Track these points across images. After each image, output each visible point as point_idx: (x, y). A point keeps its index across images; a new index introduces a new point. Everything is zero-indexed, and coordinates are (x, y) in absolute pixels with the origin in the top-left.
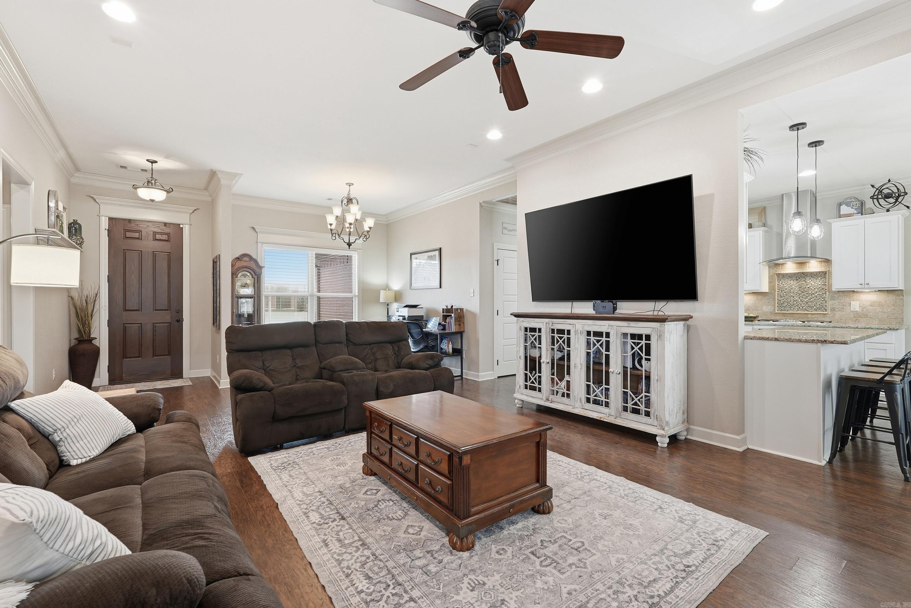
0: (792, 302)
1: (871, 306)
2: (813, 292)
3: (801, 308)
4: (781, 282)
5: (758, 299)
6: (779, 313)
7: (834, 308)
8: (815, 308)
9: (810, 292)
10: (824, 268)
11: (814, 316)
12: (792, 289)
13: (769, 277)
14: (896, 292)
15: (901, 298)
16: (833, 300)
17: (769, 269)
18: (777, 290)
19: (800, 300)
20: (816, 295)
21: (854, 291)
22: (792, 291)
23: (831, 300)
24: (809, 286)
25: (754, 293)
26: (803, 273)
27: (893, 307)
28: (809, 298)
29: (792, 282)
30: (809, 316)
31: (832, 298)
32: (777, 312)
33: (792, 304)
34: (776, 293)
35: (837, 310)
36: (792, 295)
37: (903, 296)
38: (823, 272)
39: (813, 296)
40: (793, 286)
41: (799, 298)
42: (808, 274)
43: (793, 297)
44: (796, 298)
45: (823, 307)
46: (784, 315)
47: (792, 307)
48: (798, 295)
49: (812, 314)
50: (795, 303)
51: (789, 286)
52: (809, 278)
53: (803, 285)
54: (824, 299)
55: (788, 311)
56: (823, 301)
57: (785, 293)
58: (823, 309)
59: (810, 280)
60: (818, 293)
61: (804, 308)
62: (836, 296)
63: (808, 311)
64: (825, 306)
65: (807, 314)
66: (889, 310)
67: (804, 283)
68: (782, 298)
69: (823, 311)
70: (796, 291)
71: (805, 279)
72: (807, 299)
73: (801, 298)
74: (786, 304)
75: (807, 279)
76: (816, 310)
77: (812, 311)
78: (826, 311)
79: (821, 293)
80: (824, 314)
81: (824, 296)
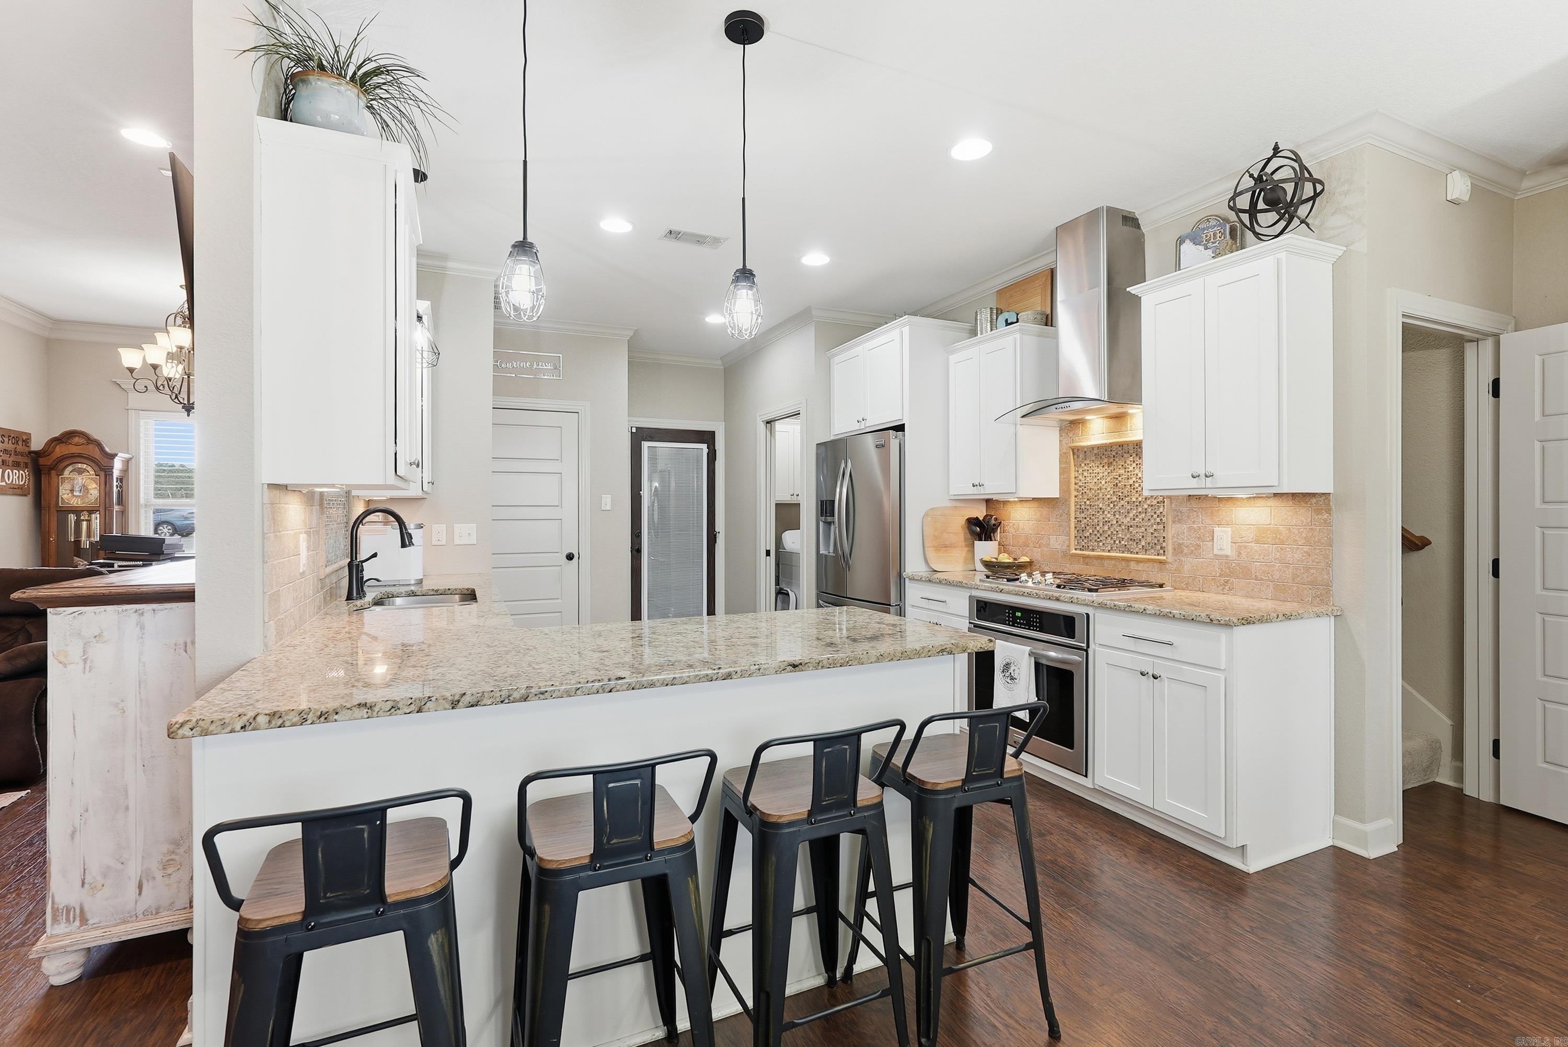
0: (1101, 525)
1: (1257, 542)
2: (1140, 499)
3: (1117, 542)
4: (1081, 471)
5: (1041, 517)
6: (1079, 555)
7: (1179, 545)
8: (1143, 543)
11: (1141, 567)
12: (1101, 488)
13: (1061, 456)
14: (1314, 501)
15: (1325, 520)
16: (1180, 521)
17: (1061, 436)
18: (1074, 493)
19: (1115, 522)
20: (1146, 506)
22: (1101, 495)
23: (1174, 522)
24: (1131, 482)
26: (1121, 445)
27: (1306, 548)
28: (1131, 515)
29: (1100, 470)
30: (1133, 565)
31: (1178, 520)
32: (1074, 551)
33: (1101, 531)
34: (1073, 500)
35: (1186, 550)
36: (1101, 506)
37: (1329, 511)
39: (1140, 509)
40: (1104, 482)
41: (1114, 515)
42: (1131, 447)
43: (1103, 512)
44: (1109, 515)
45: (1158, 541)
46: (1087, 560)
47: (1101, 539)
48: (1112, 505)
49: (1138, 561)
50: (1106, 528)
51: (1095, 480)
52: (1131, 459)
53: (1120, 479)
54: (1161, 520)
55: (1093, 550)
56: (1158, 523)
57: (1088, 499)
58: (1158, 547)
59: (1134, 465)
60: (1149, 502)
61: (1123, 542)
62: (1184, 510)
63: (1131, 553)
64: (1162, 539)
65: (1127, 560)
66: (1298, 556)
67: (1122, 471)
68: (1083, 515)
69: (1158, 555)
70: (1109, 496)
71: (1125, 462)
72: (1128, 519)
73: (1117, 516)
74: (1091, 531)
75: (1128, 462)
76: (1145, 550)
77: (1137, 553)
78: (1164, 554)
79: (1154, 502)
80: (1162, 562)
81: (1161, 510)
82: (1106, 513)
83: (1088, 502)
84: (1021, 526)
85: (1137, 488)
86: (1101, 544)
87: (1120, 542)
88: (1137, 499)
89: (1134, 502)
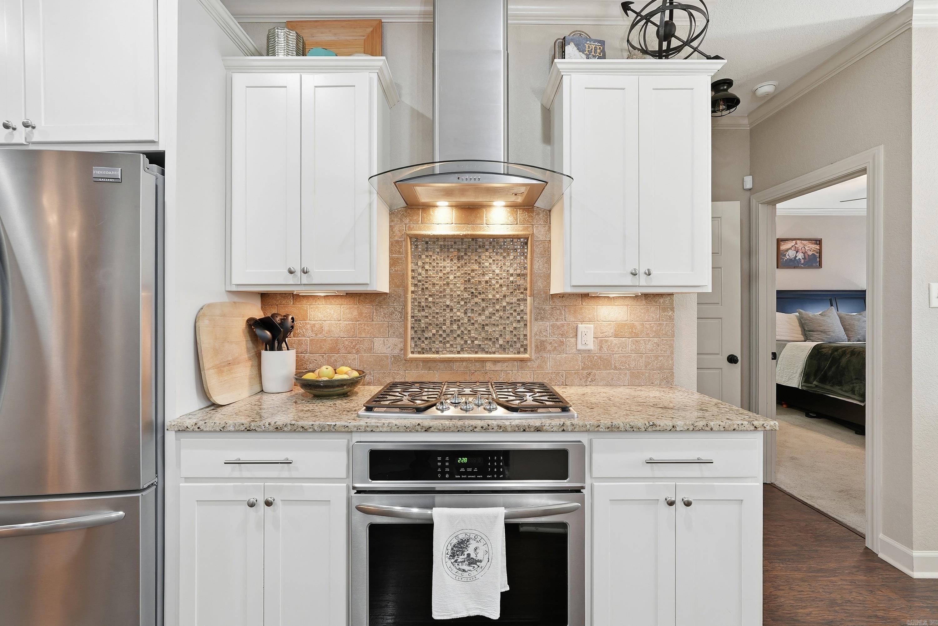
0: (448, 322)
1: (616, 336)
2: (498, 296)
3: (469, 342)
4: (420, 263)
5: (360, 314)
6: (416, 360)
7: (542, 342)
8: (501, 342)
9: (490, 296)
10: (521, 227)
11: (498, 367)
12: (448, 284)
13: (392, 245)
14: (661, 300)
15: (670, 317)
16: (542, 319)
17: (391, 221)
18: (411, 288)
19: (466, 320)
20: (504, 304)
21: (585, 296)
22: (448, 291)
23: (536, 320)
24: (487, 278)
25: (350, 295)
26: (474, 238)
27: (656, 340)
28: (487, 313)
29: (448, 263)
30: (489, 366)
31: (540, 317)
32: (411, 355)
33: (448, 331)
34: (410, 296)
35: (549, 347)
36: (448, 303)
37: (672, 309)
38: (518, 237)
39: (497, 307)
40: (451, 277)
41: (466, 313)
42: (487, 243)
43: (452, 310)
44: (458, 314)
45: (519, 339)
46: (429, 365)
47: (448, 339)
48: (462, 303)
49: (495, 361)
50: (455, 327)
51: (441, 275)
52: (487, 254)
53: (473, 274)
54: (522, 318)
55: (437, 352)
56: (519, 321)
57: (430, 296)
58: (518, 345)
59: (491, 261)
60: (507, 299)
61: (476, 342)
62: (547, 308)
63: (487, 353)
64: (522, 337)
65: (483, 361)
66: (649, 346)
67: (476, 267)
68: (423, 313)
69: (519, 353)
70: (459, 293)
71: (480, 257)
72: (483, 317)
73: (469, 314)
74: (434, 331)
75: (484, 257)
76: (503, 349)
77: (494, 353)
78: (525, 350)
79: (514, 300)
80: (522, 360)
81: (522, 308)
82: (455, 310)
83: (430, 299)
84: (326, 328)
85: (494, 285)
86: (448, 345)
87: (473, 342)
88: (494, 296)
89: (490, 299)
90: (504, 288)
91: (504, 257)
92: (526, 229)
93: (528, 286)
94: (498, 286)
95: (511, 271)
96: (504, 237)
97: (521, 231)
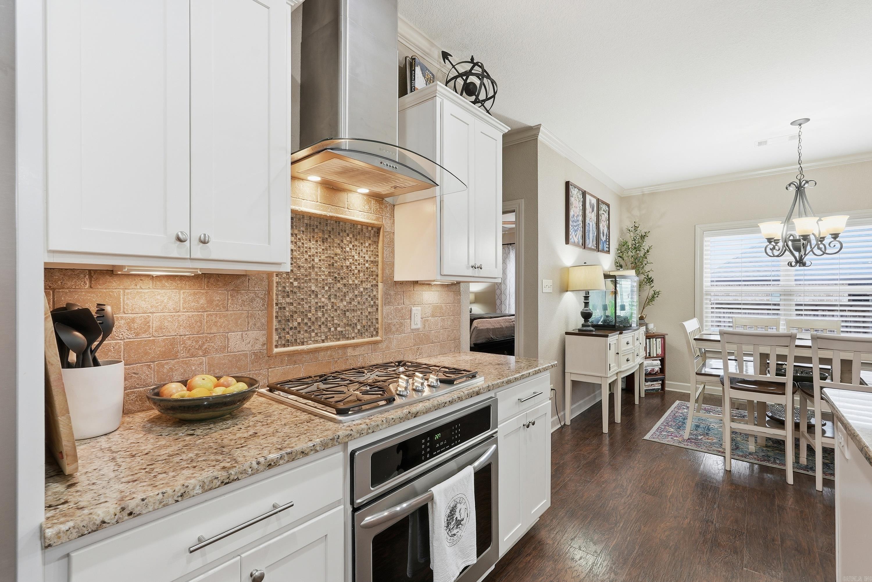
0: (313, 309)
1: (433, 316)
2: (356, 282)
3: (333, 329)
6: (281, 354)
7: (389, 325)
8: (359, 327)
9: (351, 282)
10: (374, 217)
11: (357, 352)
12: (313, 267)
14: (455, 288)
15: (459, 300)
16: (389, 303)
19: (330, 307)
20: (362, 289)
22: (313, 275)
23: (385, 304)
24: (348, 263)
26: (338, 221)
27: (452, 318)
28: (347, 298)
29: (312, 244)
30: (349, 352)
31: (387, 302)
32: (276, 350)
33: (313, 319)
35: (394, 329)
36: (313, 288)
37: (460, 294)
38: (373, 226)
39: (356, 293)
40: (317, 260)
41: (330, 299)
42: (348, 227)
43: (316, 296)
44: (323, 299)
45: (372, 322)
46: (294, 358)
47: (312, 328)
48: (327, 288)
49: (355, 346)
50: (320, 314)
51: (306, 256)
52: (348, 239)
53: (336, 258)
54: (375, 302)
55: (303, 344)
56: (372, 306)
57: (295, 280)
58: (372, 329)
59: (351, 246)
60: (364, 285)
61: (339, 329)
62: (392, 293)
63: (348, 338)
64: (374, 321)
65: (345, 347)
66: (449, 323)
67: (338, 251)
68: (288, 300)
69: (372, 336)
70: (323, 277)
71: (342, 241)
72: (345, 303)
73: (333, 300)
74: (299, 320)
75: (345, 242)
76: (360, 334)
77: (353, 338)
78: (377, 334)
79: (369, 286)
80: (376, 343)
81: (375, 293)
82: (319, 296)
83: (296, 284)
84: (155, 324)
85: (354, 270)
86: (313, 334)
87: (336, 328)
88: (354, 281)
89: (350, 285)
90: (362, 274)
91: (362, 243)
92: (377, 219)
93: (380, 273)
94: (356, 271)
95: (367, 258)
96: (362, 224)
97: (374, 220)
